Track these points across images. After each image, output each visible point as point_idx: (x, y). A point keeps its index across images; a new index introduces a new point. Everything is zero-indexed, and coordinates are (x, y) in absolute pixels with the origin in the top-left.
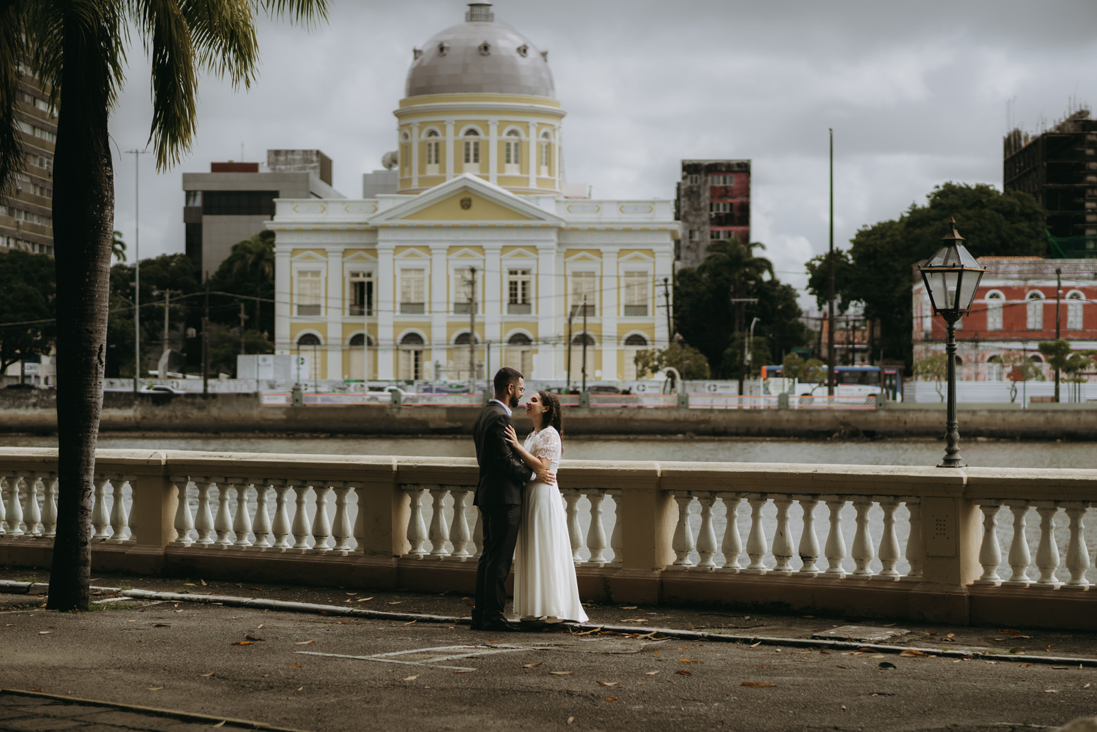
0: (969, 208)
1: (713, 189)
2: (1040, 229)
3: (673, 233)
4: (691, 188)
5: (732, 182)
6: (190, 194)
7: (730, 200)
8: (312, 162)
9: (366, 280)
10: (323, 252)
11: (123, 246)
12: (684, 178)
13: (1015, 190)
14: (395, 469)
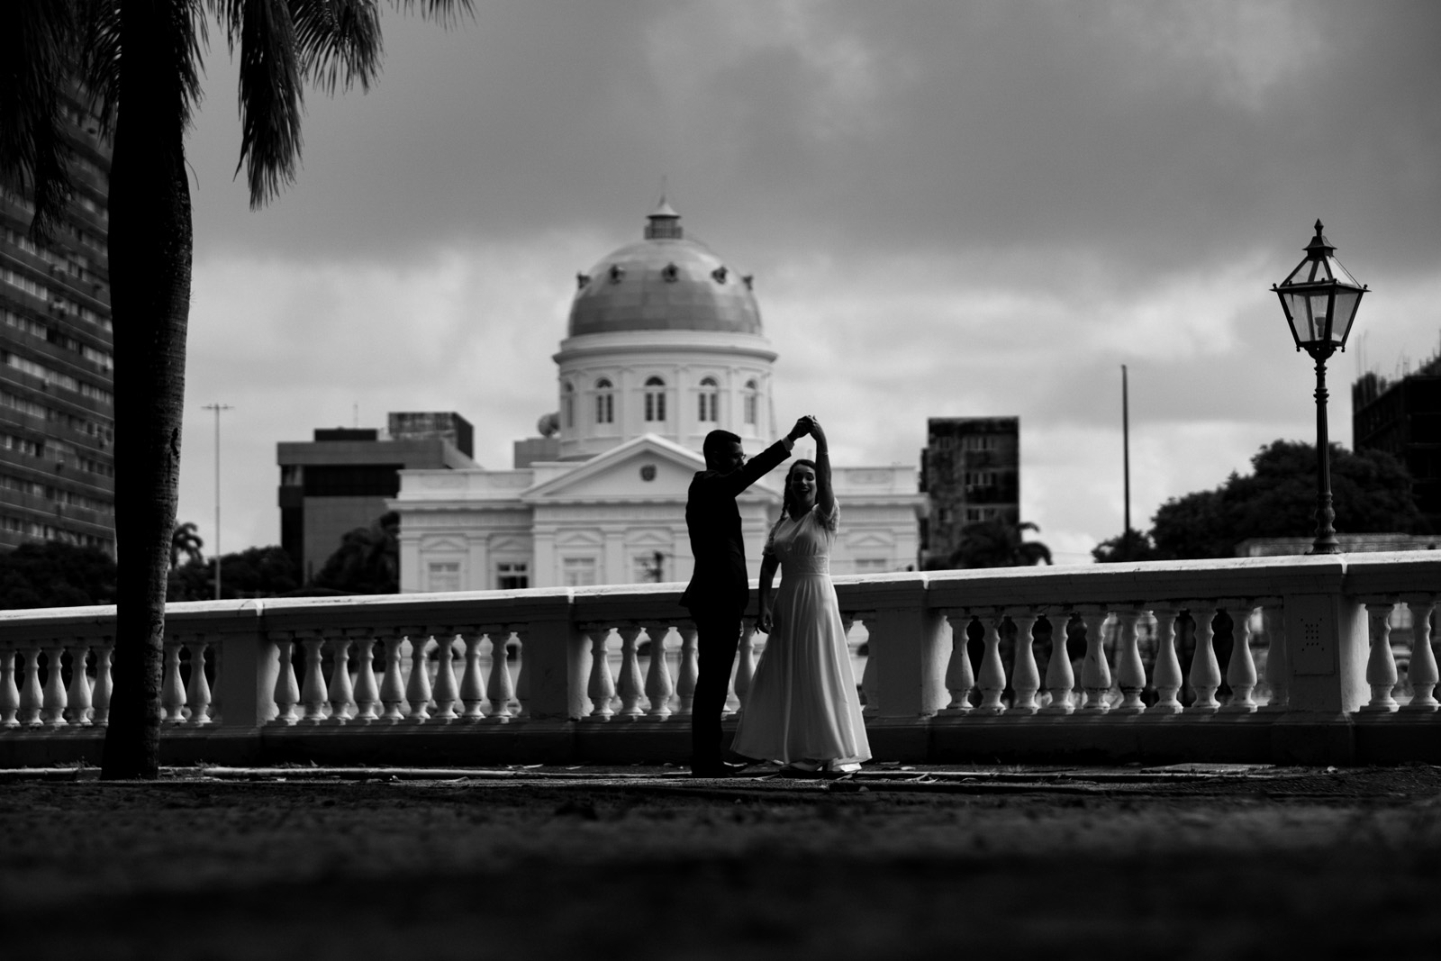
0: (1307, 473)
1: (970, 455)
2: (1404, 499)
3: (918, 509)
4: (941, 454)
5: (996, 447)
6: (286, 470)
7: (992, 470)
8: (446, 428)
9: (519, 573)
10: (464, 538)
11: (198, 542)
12: (931, 442)
13: (1369, 448)
14: (572, 601)
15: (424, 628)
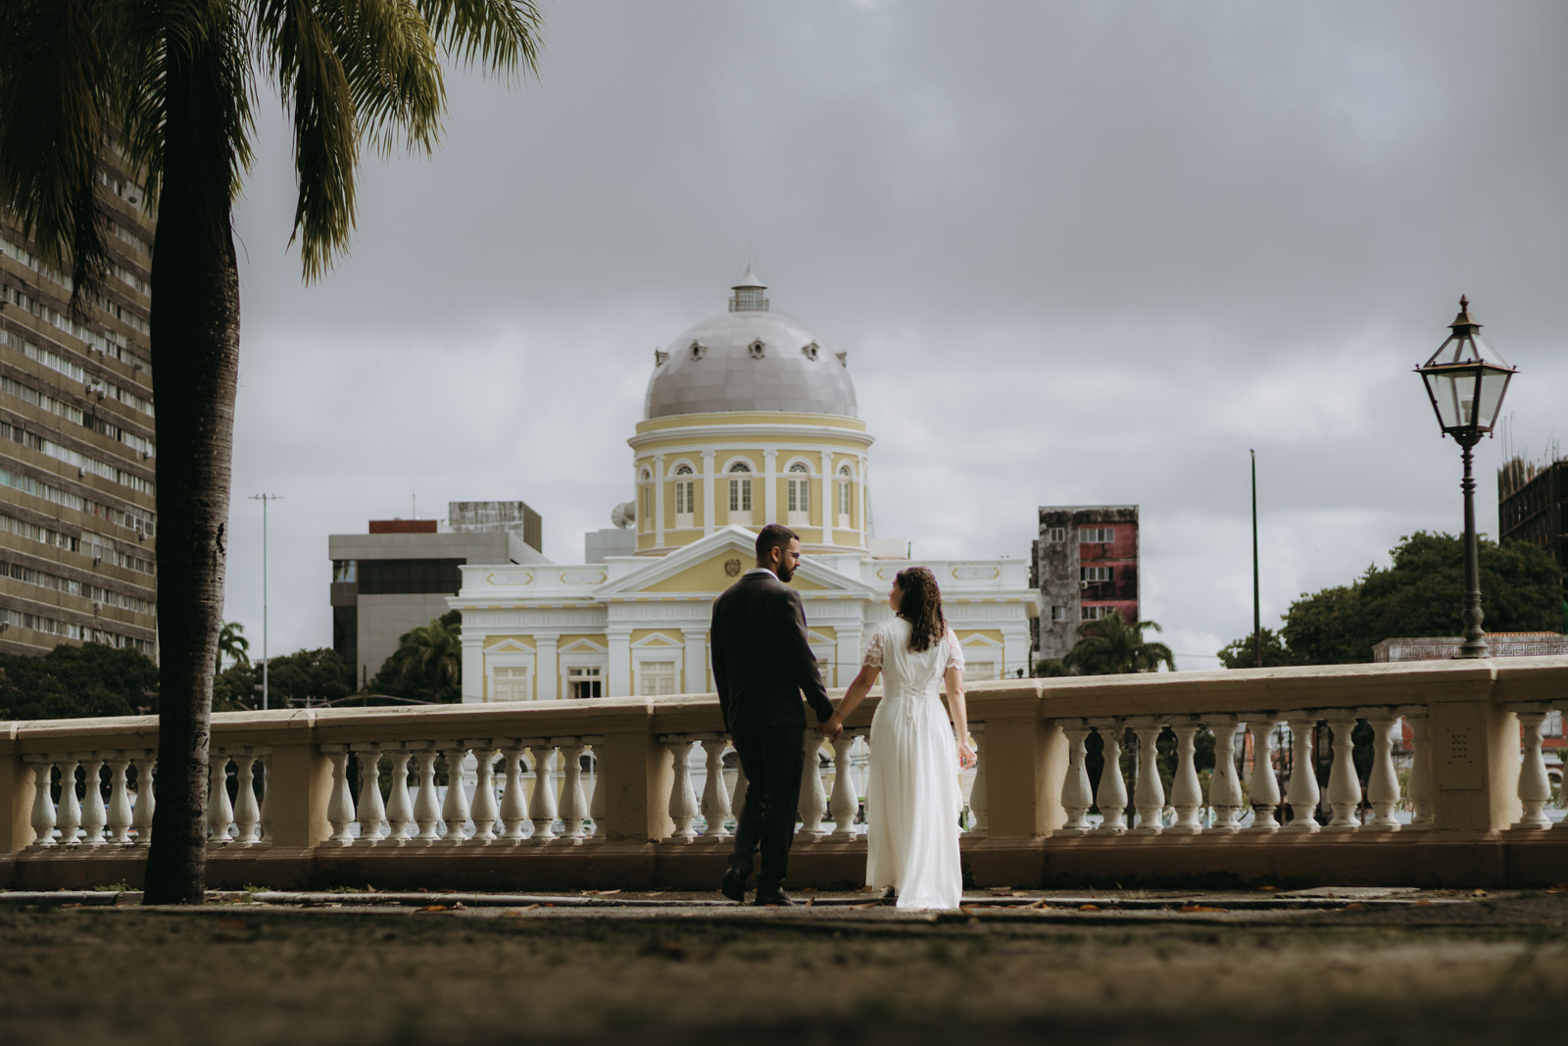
0: (1452, 567)
1: (1084, 547)
2: (1554, 595)
3: (1029, 606)
4: (1052, 547)
5: (1112, 537)
6: (338, 565)
7: (1109, 564)
8: (513, 518)
9: (592, 678)
10: (530, 640)
11: (245, 643)
12: (1042, 533)
13: (1515, 540)
14: (650, 711)
15: (490, 741)
